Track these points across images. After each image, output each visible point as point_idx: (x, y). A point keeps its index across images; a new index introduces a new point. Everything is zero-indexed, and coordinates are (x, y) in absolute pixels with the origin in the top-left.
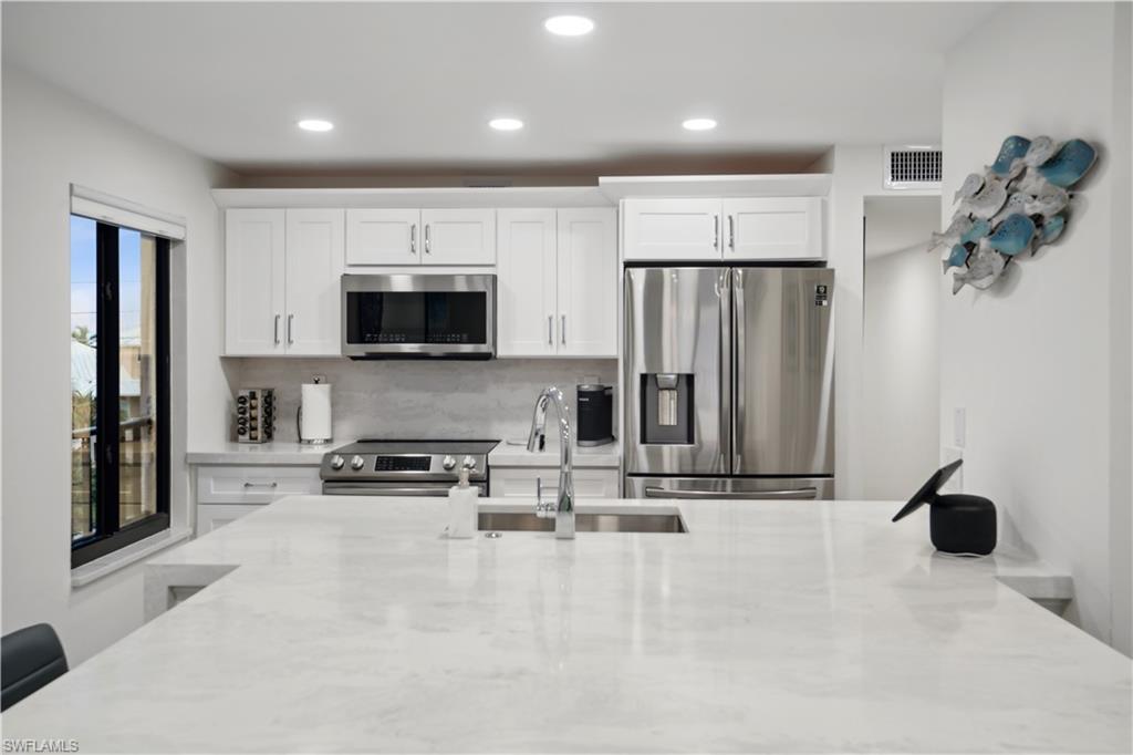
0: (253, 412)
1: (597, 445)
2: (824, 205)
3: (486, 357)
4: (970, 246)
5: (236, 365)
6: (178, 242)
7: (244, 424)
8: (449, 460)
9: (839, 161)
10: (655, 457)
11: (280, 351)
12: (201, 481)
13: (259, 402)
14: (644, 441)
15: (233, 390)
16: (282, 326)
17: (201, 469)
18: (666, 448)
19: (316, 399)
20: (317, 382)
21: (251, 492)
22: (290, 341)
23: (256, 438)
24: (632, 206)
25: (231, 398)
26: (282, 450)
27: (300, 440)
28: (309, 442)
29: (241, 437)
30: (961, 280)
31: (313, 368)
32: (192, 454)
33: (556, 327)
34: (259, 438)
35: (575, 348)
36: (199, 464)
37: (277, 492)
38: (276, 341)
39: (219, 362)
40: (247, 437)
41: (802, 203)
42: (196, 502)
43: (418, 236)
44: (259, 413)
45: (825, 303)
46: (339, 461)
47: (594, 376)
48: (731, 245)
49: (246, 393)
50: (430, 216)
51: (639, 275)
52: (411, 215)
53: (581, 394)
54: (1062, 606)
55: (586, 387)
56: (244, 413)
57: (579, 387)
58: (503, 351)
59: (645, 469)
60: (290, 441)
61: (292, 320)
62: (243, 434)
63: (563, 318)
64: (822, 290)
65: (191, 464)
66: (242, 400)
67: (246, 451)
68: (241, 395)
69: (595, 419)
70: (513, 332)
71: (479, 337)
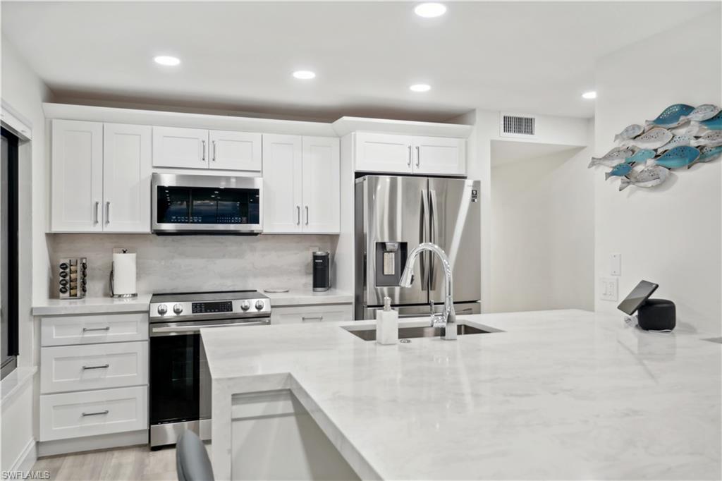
0: (73, 276)
1: (325, 291)
2: (467, 144)
3: (258, 233)
5: (53, 238)
7: (65, 285)
9: (478, 117)
11: (98, 229)
12: (44, 328)
13: (79, 267)
14: (376, 285)
15: (53, 259)
16: (101, 209)
17: (44, 320)
19: (125, 264)
20: (125, 252)
21: (88, 335)
22: (108, 222)
23: (76, 295)
24: (359, 136)
25: (50, 267)
26: (95, 301)
27: (113, 295)
28: (120, 296)
29: (61, 295)
31: (124, 241)
32: (38, 309)
33: (302, 212)
34: (79, 294)
35: (313, 228)
36: (40, 317)
37: (111, 334)
38: (95, 222)
39: (44, 237)
40: (67, 294)
41: (455, 141)
42: (40, 345)
43: (209, 150)
44: (79, 275)
45: (476, 200)
46: (164, 308)
47: (316, 246)
48: (418, 165)
49: (67, 261)
50: (215, 135)
52: (202, 134)
53: (315, 257)
55: (319, 253)
56: (64, 277)
57: (314, 253)
58: (267, 229)
59: (377, 303)
60: (96, 297)
61: (110, 206)
62: (64, 292)
63: (307, 208)
64: (475, 192)
65: (34, 316)
66: (64, 266)
67: (64, 304)
68: (61, 263)
69: (322, 274)
70: (272, 219)
71: (254, 220)
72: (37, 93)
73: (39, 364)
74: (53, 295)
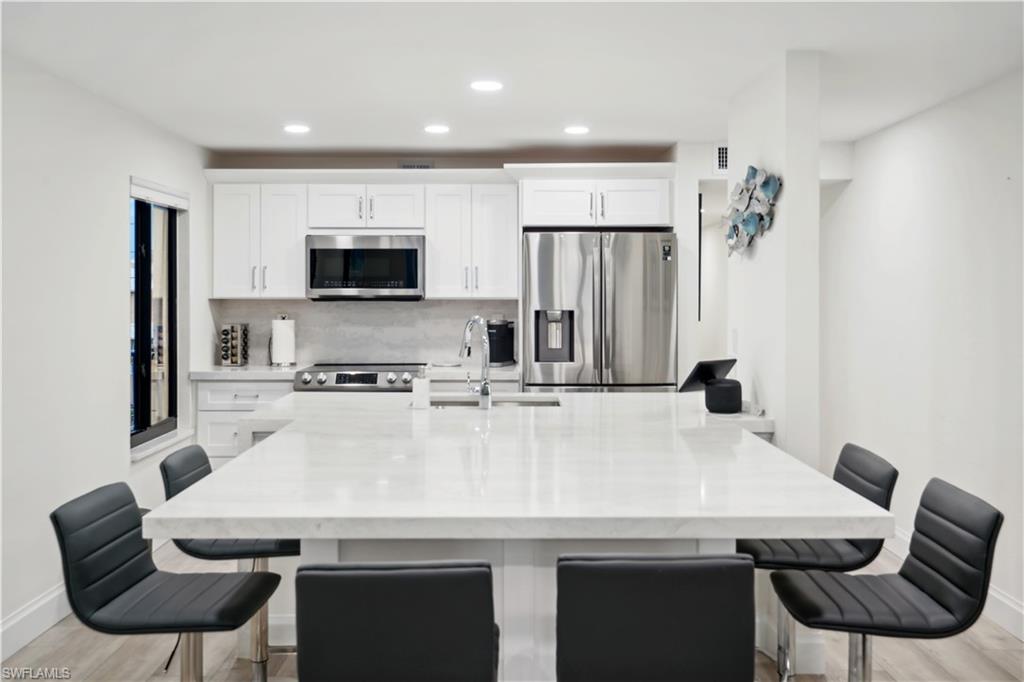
0: (234, 342)
1: (503, 366)
2: (672, 186)
3: (417, 298)
4: (735, 227)
5: (219, 305)
6: (183, 211)
7: (226, 351)
8: (391, 376)
9: (680, 153)
10: (548, 373)
11: (256, 294)
12: (201, 394)
13: (239, 334)
14: (537, 359)
15: (217, 325)
16: (257, 274)
17: (200, 384)
18: (556, 365)
19: (283, 332)
20: (284, 318)
21: (238, 402)
22: (265, 287)
23: (236, 362)
24: (527, 185)
25: (214, 331)
26: (257, 370)
27: (271, 364)
28: (278, 365)
29: (224, 362)
30: (732, 248)
31: (283, 307)
32: (194, 373)
33: (471, 275)
34: (239, 362)
35: (486, 292)
36: (197, 381)
37: (259, 402)
38: (254, 287)
39: (207, 304)
40: (229, 361)
41: (655, 183)
42: (196, 409)
43: (365, 207)
44: (239, 342)
45: (669, 258)
46: (307, 377)
47: (500, 313)
48: (602, 214)
49: (228, 327)
50: (373, 190)
51: (535, 237)
52: (359, 190)
53: (490, 327)
54: (770, 437)
55: (494, 322)
56: (226, 343)
57: (488, 321)
58: (429, 294)
59: (540, 380)
60: (261, 365)
61: (266, 271)
62: (226, 359)
63: (476, 268)
64: (667, 248)
65: (192, 381)
66: (226, 332)
67: (227, 371)
68: (224, 328)
69: (502, 346)
70: (438, 279)
71: (412, 284)
73: (196, 428)
74: (217, 363)
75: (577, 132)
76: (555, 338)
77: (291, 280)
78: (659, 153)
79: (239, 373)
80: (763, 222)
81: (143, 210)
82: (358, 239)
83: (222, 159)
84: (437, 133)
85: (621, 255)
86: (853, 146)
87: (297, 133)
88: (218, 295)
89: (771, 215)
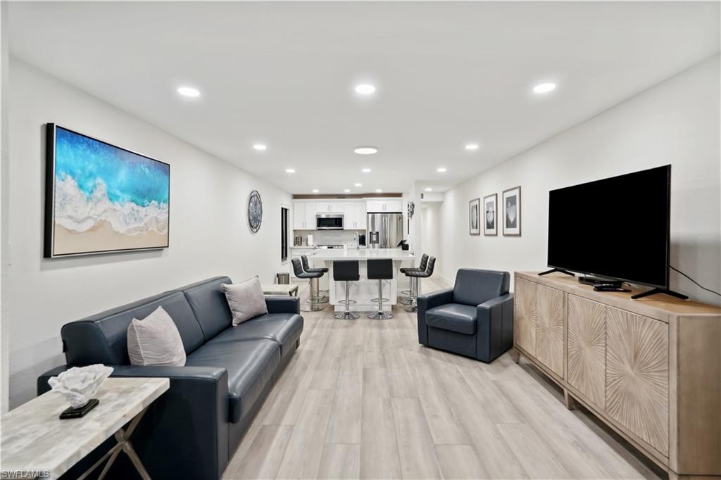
0: (299, 240)
1: (362, 245)
2: (402, 203)
3: (342, 229)
5: (295, 231)
6: (289, 210)
7: (297, 242)
9: (403, 195)
10: (373, 246)
11: (304, 229)
12: (292, 252)
13: (300, 238)
14: (370, 243)
15: (294, 236)
16: (304, 224)
18: (375, 244)
19: (310, 238)
20: (310, 234)
22: (306, 227)
24: (368, 203)
25: (294, 238)
26: (304, 246)
27: (307, 245)
28: (309, 245)
31: (310, 232)
33: (355, 224)
34: (300, 245)
35: (358, 228)
36: (291, 249)
38: (303, 227)
39: (291, 231)
41: (398, 202)
42: (291, 255)
43: (329, 207)
45: (401, 220)
47: (362, 233)
48: (386, 209)
50: (332, 204)
51: (370, 215)
52: (328, 204)
56: (297, 240)
57: (359, 235)
58: (345, 228)
61: (306, 223)
62: (297, 244)
63: (356, 222)
64: (401, 217)
66: (297, 238)
67: (297, 247)
69: (362, 241)
70: (347, 225)
71: (341, 226)
72: (291, 197)
74: (295, 245)
75: (379, 191)
76: (374, 238)
77: (313, 225)
78: (399, 195)
79: (299, 247)
80: (412, 213)
81: (282, 209)
82: (327, 215)
83: (296, 197)
84: (347, 191)
85: (391, 219)
86: (443, 193)
87: (316, 192)
88: (295, 229)
89: (413, 211)
